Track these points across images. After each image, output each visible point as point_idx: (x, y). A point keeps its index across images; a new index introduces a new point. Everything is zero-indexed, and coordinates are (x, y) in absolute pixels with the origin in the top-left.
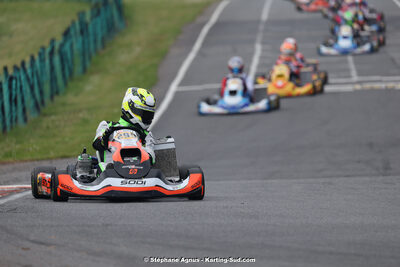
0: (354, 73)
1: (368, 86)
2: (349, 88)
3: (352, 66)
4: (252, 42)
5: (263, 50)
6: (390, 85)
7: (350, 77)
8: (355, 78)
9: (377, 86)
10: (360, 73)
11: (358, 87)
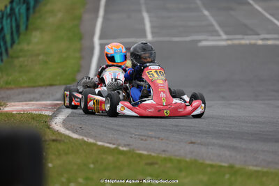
0: (221, 33)
1: (236, 42)
2: (224, 43)
3: (217, 28)
4: (140, 11)
5: (150, 17)
6: (253, 42)
7: (219, 35)
8: (224, 37)
9: (243, 42)
10: (226, 33)
11: (230, 42)
